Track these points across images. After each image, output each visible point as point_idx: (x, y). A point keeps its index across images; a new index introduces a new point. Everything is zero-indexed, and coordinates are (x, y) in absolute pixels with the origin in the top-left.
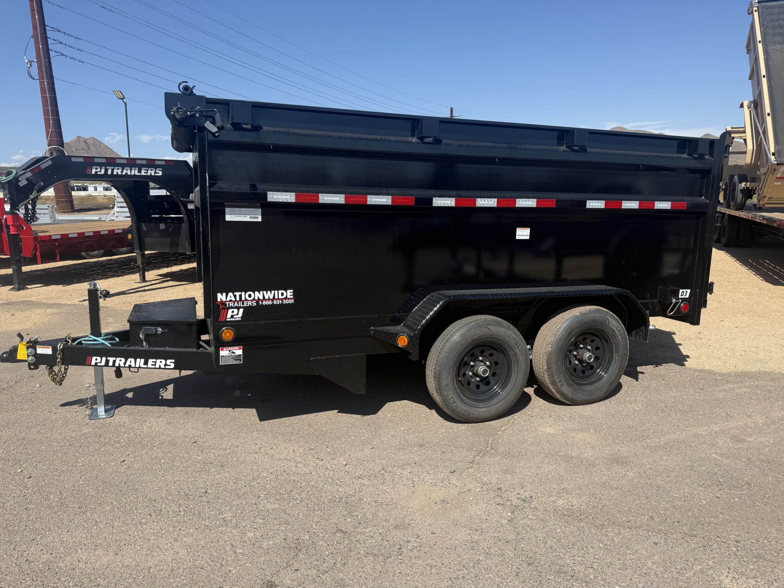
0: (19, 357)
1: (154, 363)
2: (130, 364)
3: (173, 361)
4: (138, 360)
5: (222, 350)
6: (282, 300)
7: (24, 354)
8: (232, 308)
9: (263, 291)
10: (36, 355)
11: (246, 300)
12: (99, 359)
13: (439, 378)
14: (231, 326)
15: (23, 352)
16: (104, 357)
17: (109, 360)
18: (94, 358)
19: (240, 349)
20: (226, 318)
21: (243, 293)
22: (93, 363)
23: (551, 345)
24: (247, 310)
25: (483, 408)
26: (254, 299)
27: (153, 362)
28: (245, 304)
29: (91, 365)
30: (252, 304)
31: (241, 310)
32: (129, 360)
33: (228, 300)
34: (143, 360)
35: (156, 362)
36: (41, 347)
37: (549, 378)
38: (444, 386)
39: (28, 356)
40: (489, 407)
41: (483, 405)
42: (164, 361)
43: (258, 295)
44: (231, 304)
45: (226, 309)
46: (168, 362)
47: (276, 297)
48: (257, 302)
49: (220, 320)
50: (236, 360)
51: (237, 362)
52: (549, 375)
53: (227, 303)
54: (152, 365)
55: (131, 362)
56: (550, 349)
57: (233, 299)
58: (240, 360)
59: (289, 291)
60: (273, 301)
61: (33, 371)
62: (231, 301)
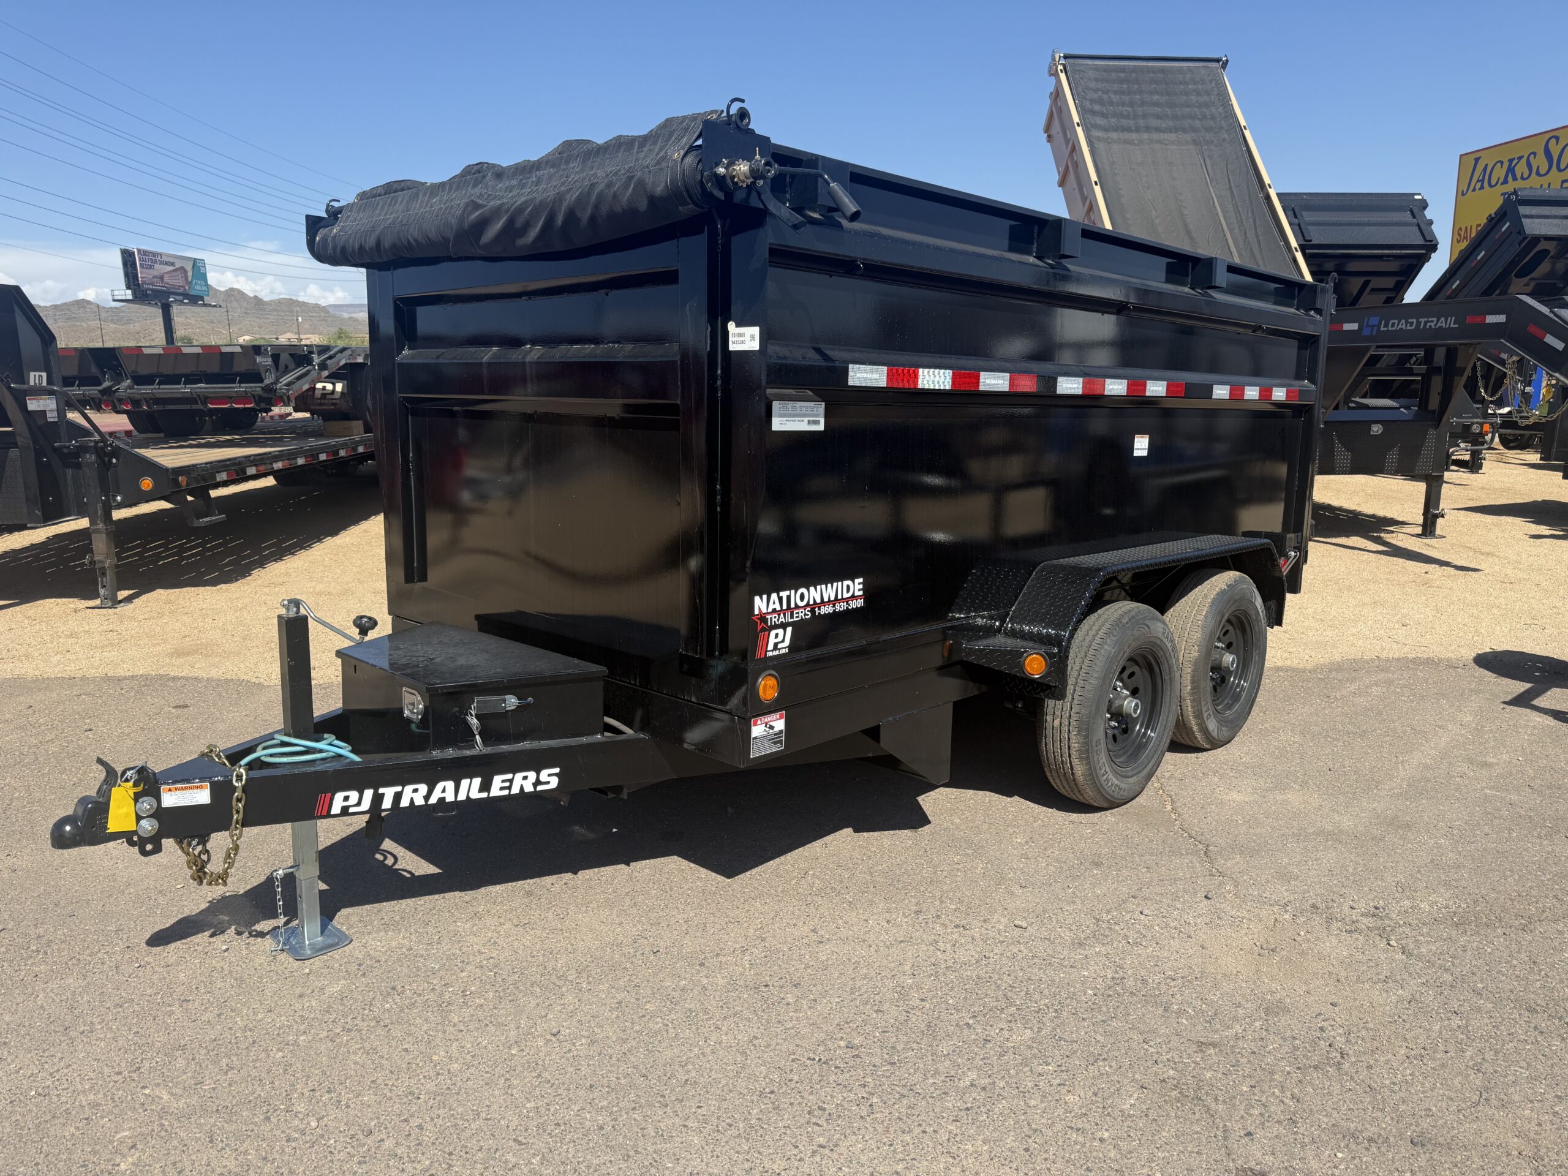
0: (113, 826)
1: (507, 784)
2: (443, 795)
3: (557, 770)
4: (465, 783)
5: (755, 724)
6: (846, 600)
7: (127, 815)
8: (776, 627)
9: (821, 584)
10: (160, 814)
11: (797, 607)
12: (354, 796)
13: (1087, 730)
14: (773, 668)
15: (124, 810)
16: (368, 787)
17: (383, 795)
18: (339, 797)
19: (781, 718)
20: (767, 651)
21: (793, 592)
22: (336, 809)
23: (1198, 646)
24: (799, 627)
25: (1132, 776)
26: (808, 605)
27: (503, 781)
28: (795, 615)
29: (329, 815)
30: (805, 615)
31: (789, 630)
32: (440, 786)
33: (770, 610)
34: (477, 781)
35: (511, 781)
36: (177, 789)
37: (1193, 707)
38: (1094, 744)
39: (139, 818)
40: (1139, 772)
41: (1132, 770)
42: (532, 775)
43: (814, 594)
44: (774, 619)
45: (766, 630)
46: (544, 775)
47: (840, 597)
48: (813, 611)
49: (757, 657)
50: (775, 743)
51: (775, 749)
52: (1193, 701)
53: (769, 617)
54: (502, 789)
55: (444, 791)
56: (1196, 654)
57: (778, 608)
58: (780, 742)
59: (858, 581)
60: (834, 606)
61: (152, 857)
62: (774, 611)
